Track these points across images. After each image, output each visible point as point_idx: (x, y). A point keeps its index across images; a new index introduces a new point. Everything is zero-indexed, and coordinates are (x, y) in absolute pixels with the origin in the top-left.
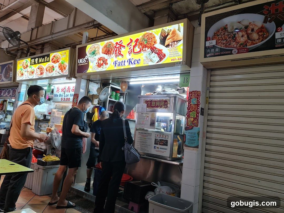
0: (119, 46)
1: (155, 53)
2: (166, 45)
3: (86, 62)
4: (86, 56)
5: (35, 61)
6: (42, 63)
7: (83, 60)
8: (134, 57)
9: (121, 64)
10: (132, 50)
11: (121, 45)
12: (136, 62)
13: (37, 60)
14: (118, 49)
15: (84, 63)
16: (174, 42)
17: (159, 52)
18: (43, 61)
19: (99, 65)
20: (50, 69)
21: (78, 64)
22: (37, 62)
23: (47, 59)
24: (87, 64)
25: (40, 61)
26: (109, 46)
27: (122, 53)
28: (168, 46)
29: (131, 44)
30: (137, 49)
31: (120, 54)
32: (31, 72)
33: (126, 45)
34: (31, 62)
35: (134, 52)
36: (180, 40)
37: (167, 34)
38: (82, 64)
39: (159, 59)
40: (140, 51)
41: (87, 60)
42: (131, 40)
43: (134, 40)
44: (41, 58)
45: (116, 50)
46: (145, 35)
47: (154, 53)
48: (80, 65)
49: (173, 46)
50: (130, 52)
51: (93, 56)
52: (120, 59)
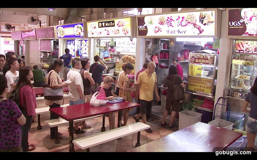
0: (170, 20)
1: (197, 28)
2: (203, 23)
3: (145, 29)
4: (145, 24)
5: (102, 24)
6: (108, 26)
7: (142, 27)
8: (182, 29)
9: (172, 32)
10: (180, 24)
11: (171, 20)
12: (183, 32)
13: (103, 24)
14: (169, 22)
15: (143, 29)
16: (209, 22)
17: (199, 28)
18: (109, 25)
19: (156, 32)
20: (116, 31)
21: (139, 29)
22: (104, 26)
23: (112, 24)
24: (146, 30)
25: (107, 25)
26: (163, 19)
27: (172, 25)
28: (205, 24)
29: (179, 19)
30: (183, 24)
31: (171, 25)
32: (99, 32)
33: (175, 20)
34: (99, 25)
35: (181, 25)
36: (213, 22)
37: (204, 17)
38: (142, 30)
39: (199, 32)
40: (186, 25)
41: (146, 27)
42: (179, 17)
43: (181, 17)
44: (107, 23)
45: (168, 23)
46: (189, 15)
47: (195, 27)
48: (141, 30)
49: (208, 25)
50: (178, 25)
51: (150, 24)
52: (171, 29)
